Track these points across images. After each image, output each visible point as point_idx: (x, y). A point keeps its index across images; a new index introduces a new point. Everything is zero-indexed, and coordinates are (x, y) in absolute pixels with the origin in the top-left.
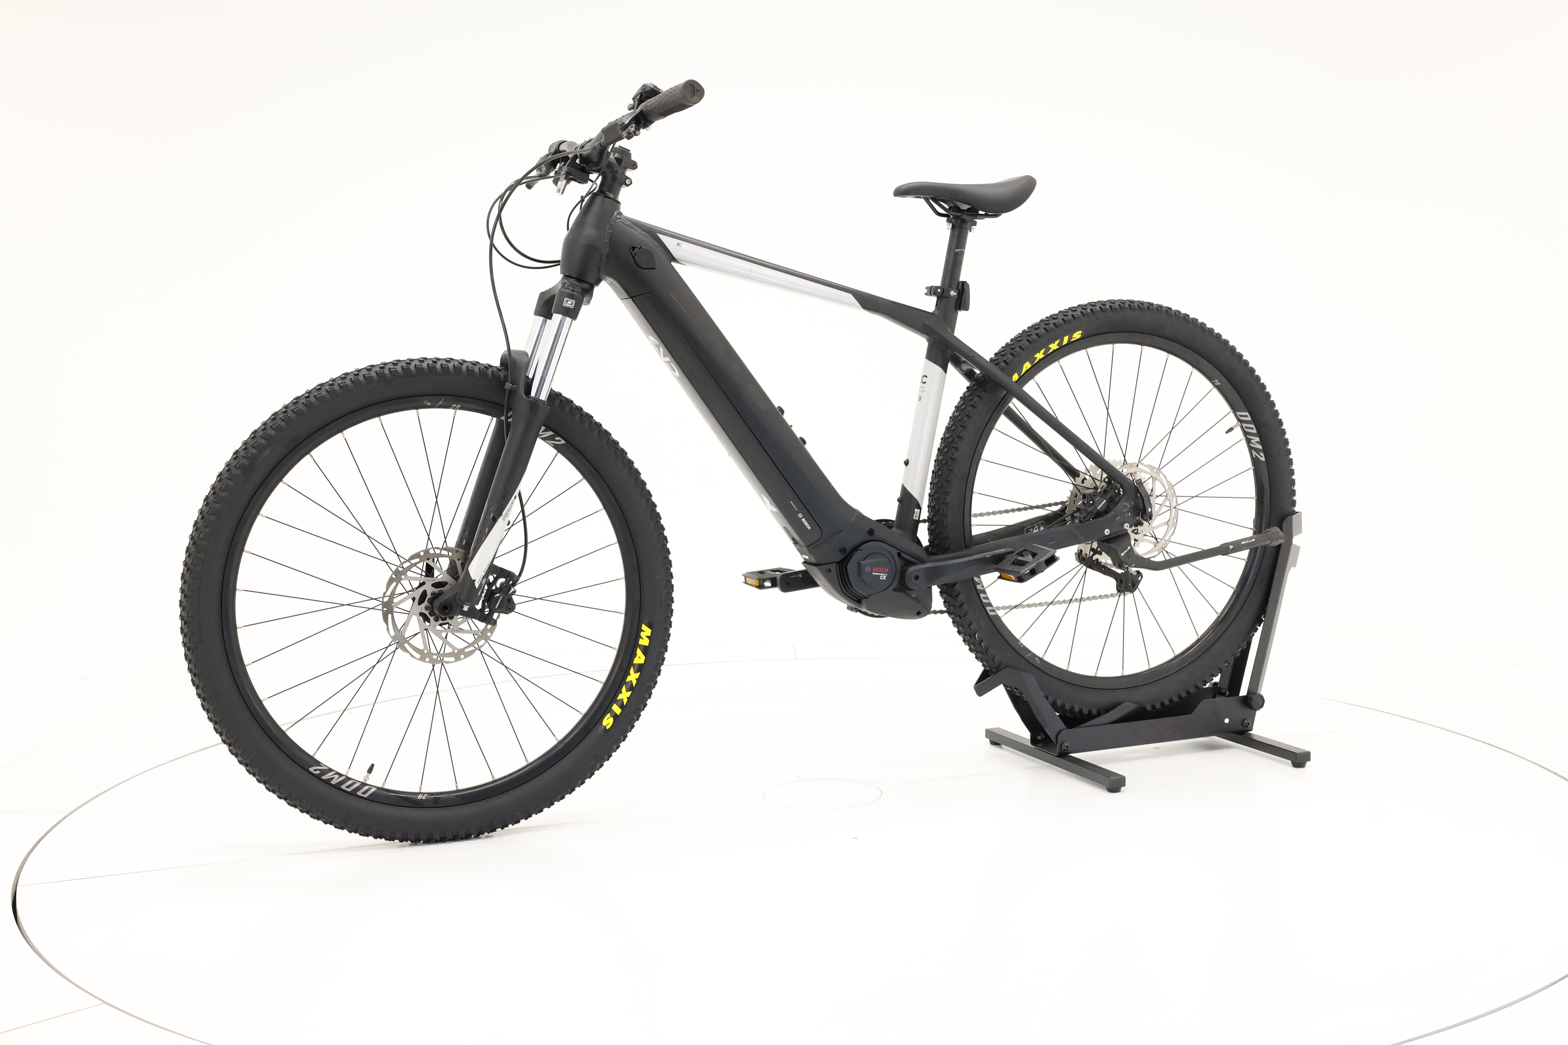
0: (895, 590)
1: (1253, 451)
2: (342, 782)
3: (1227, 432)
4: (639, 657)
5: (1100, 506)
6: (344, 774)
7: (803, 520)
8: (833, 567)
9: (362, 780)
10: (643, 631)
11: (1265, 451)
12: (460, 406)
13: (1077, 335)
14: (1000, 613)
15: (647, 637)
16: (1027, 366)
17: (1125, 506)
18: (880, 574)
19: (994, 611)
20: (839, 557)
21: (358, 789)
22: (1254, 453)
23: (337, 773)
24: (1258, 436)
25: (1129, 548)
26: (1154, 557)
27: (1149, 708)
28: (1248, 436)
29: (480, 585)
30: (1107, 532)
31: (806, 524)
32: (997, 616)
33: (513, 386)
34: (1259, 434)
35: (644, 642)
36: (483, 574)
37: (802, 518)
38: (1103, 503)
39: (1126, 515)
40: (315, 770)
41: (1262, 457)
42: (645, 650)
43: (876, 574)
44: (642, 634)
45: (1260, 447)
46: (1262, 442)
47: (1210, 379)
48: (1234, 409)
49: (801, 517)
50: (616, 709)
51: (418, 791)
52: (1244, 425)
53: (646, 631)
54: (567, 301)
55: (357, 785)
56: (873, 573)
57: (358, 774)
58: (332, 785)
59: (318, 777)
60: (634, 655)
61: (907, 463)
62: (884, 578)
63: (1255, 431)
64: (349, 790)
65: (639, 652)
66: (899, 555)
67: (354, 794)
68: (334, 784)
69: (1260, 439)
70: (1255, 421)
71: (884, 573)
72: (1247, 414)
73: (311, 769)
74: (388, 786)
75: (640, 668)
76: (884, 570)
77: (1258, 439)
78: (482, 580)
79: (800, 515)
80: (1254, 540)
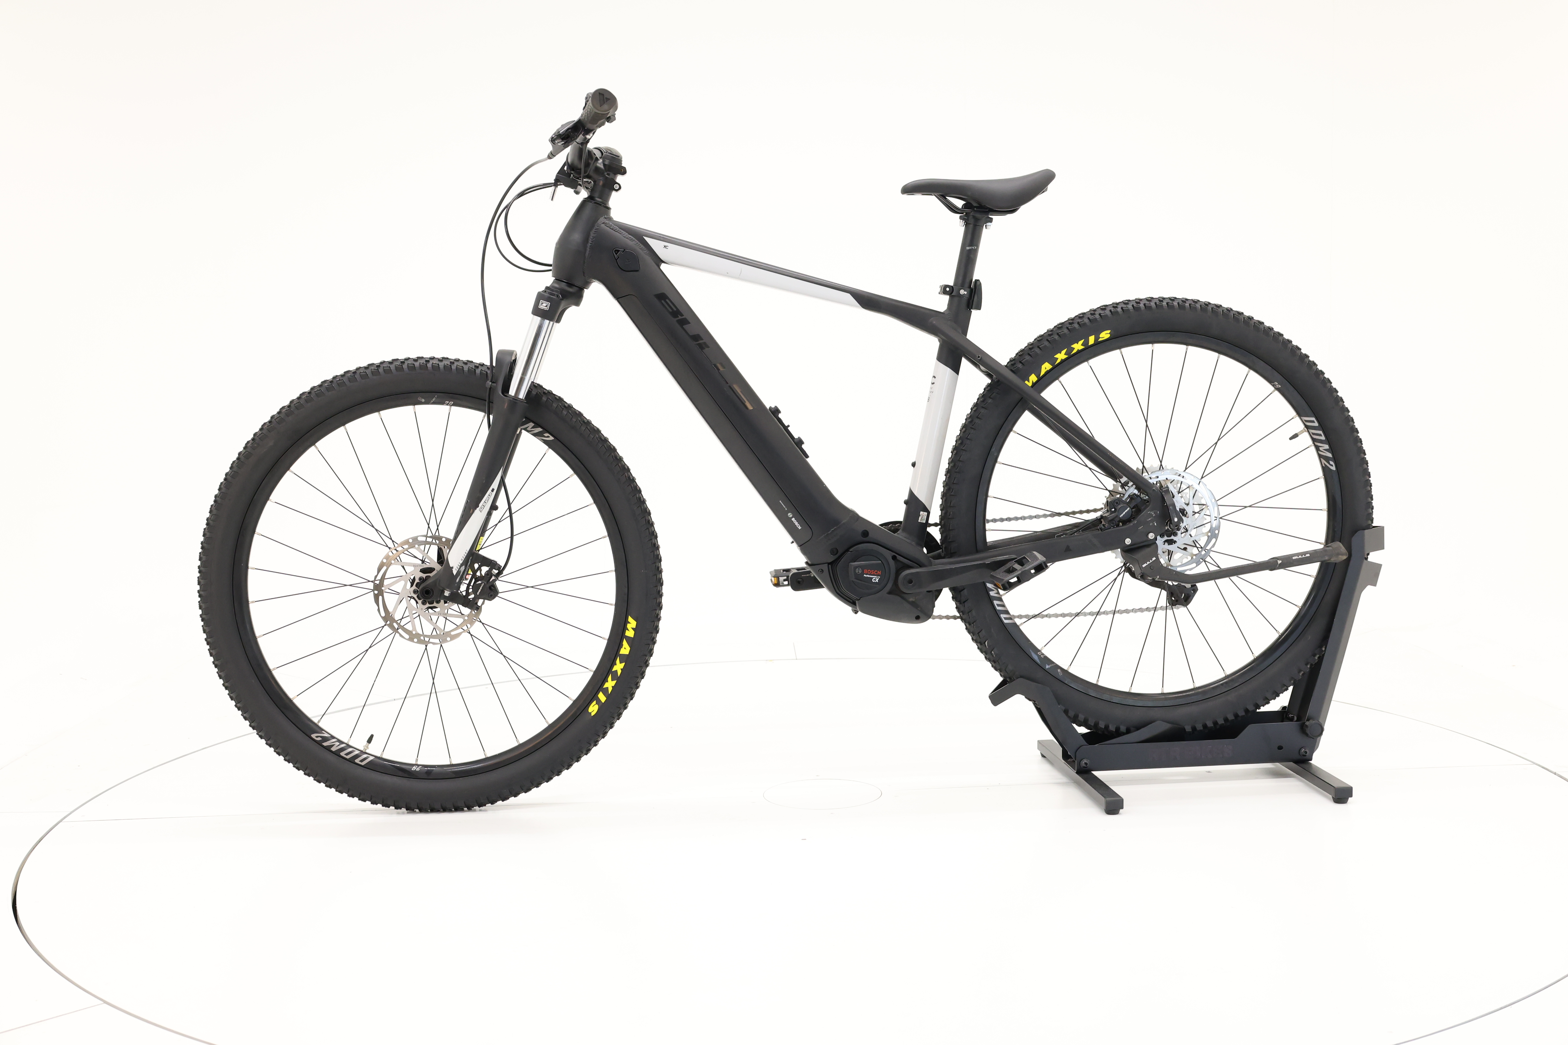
0: (889, 593)
1: (1321, 459)
2: (342, 749)
3: (1291, 439)
4: (625, 648)
5: (1123, 514)
6: (346, 742)
7: (793, 519)
8: (825, 567)
9: (362, 749)
10: (629, 623)
11: (1335, 459)
12: (452, 403)
13: (1105, 335)
14: (1018, 621)
15: (632, 628)
16: (1046, 367)
17: (1150, 514)
18: (872, 577)
19: (1010, 619)
20: (831, 558)
21: (357, 756)
22: (1323, 461)
23: (339, 741)
24: (1328, 443)
25: (1154, 559)
26: (1191, 569)
27: (1188, 729)
28: (1316, 444)
29: (458, 572)
30: (1128, 541)
31: (796, 524)
32: (1015, 624)
33: (493, 384)
34: (1328, 441)
35: (630, 633)
36: (461, 562)
37: (792, 518)
38: (1126, 511)
39: (1151, 524)
40: (317, 737)
41: (1332, 465)
42: (630, 641)
43: (868, 576)
44: (629, 626)
45: (1330, 455)
46: (1331, 450)
47: (1270, 381)
48: (1300, 414)
49: (791, 516)
50: (602, 697)
51: (414, 762)
52: (1312, 431)
53: (632, 623)
54: (542, 303)
55: (357, 752)
56: (865, 575)
57: (358, 743)
58: (332, 752)
59: (319, 743)
60: (620, 646)
61: (914, 465)
62: (877, 581)
63: (1323, 438)
64: (348, 757)
65: (625, 642)
66: (894, 558)
67: (352, 760)
68: (334, 750)
69: (1330, 446)
70: (1322, 426)
71: (877, 575)
72: (1313, 419)
73: (314, 736)
74: (386, 756)
75: (624, 658)
76: (876, 572)
77: (1327, 447)
78: (460, 568)
79: (789, 514)
80: (1308, 555)
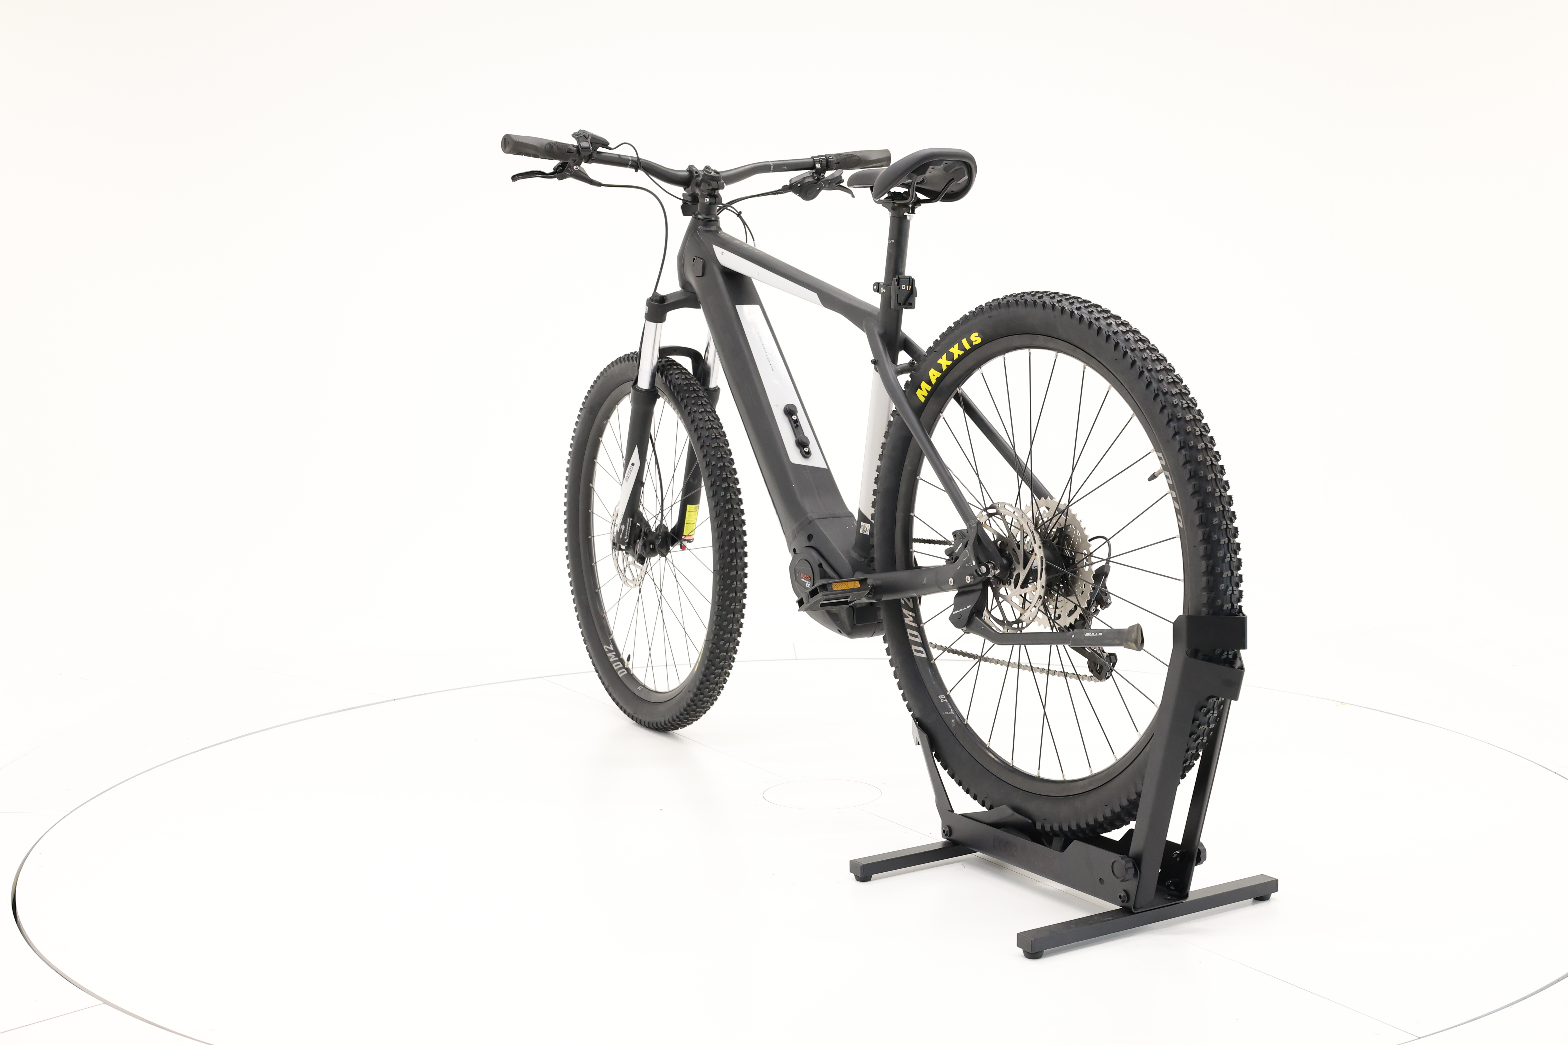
2: (615, 662)
3: (1149, 479)
5: (958, 550)
17: (966, 553)
18: (806, 582)
21: (620, 669)
29: (620, 530)
30: (951, 582)
36: (621, 522)
38: (960, 546)
39: (967, 565)
40: (606, 648)
43: (804, 580)
51: (644, 683)
55: (621, 666)
57: (626, 657)
58: (609, 661)
59: (606, 653)
62: (808, 587)
64: (616, 668)
66: (820, 565)
67: (617, 671)
68: (611, 661)
71: (809, 581)
73: (605, 647)
76: (808, 578)
78: (620, 527)
80: (1101, 634)
